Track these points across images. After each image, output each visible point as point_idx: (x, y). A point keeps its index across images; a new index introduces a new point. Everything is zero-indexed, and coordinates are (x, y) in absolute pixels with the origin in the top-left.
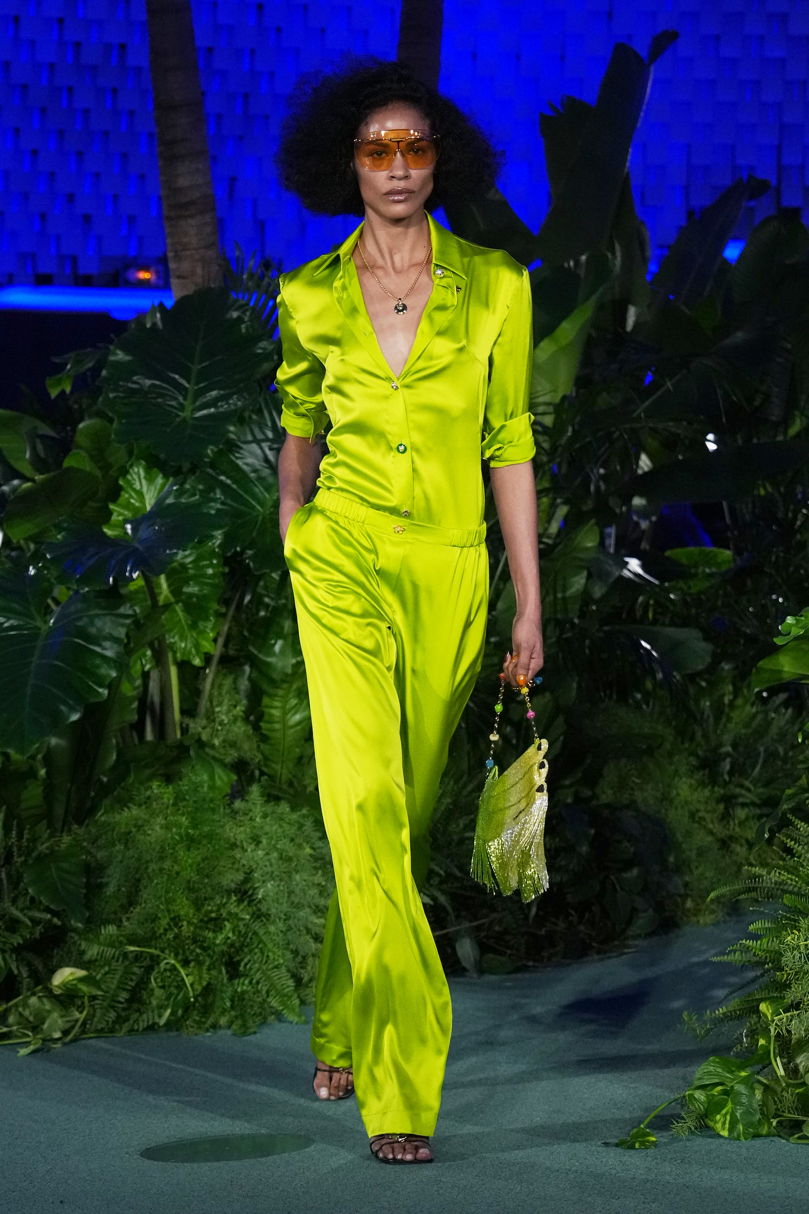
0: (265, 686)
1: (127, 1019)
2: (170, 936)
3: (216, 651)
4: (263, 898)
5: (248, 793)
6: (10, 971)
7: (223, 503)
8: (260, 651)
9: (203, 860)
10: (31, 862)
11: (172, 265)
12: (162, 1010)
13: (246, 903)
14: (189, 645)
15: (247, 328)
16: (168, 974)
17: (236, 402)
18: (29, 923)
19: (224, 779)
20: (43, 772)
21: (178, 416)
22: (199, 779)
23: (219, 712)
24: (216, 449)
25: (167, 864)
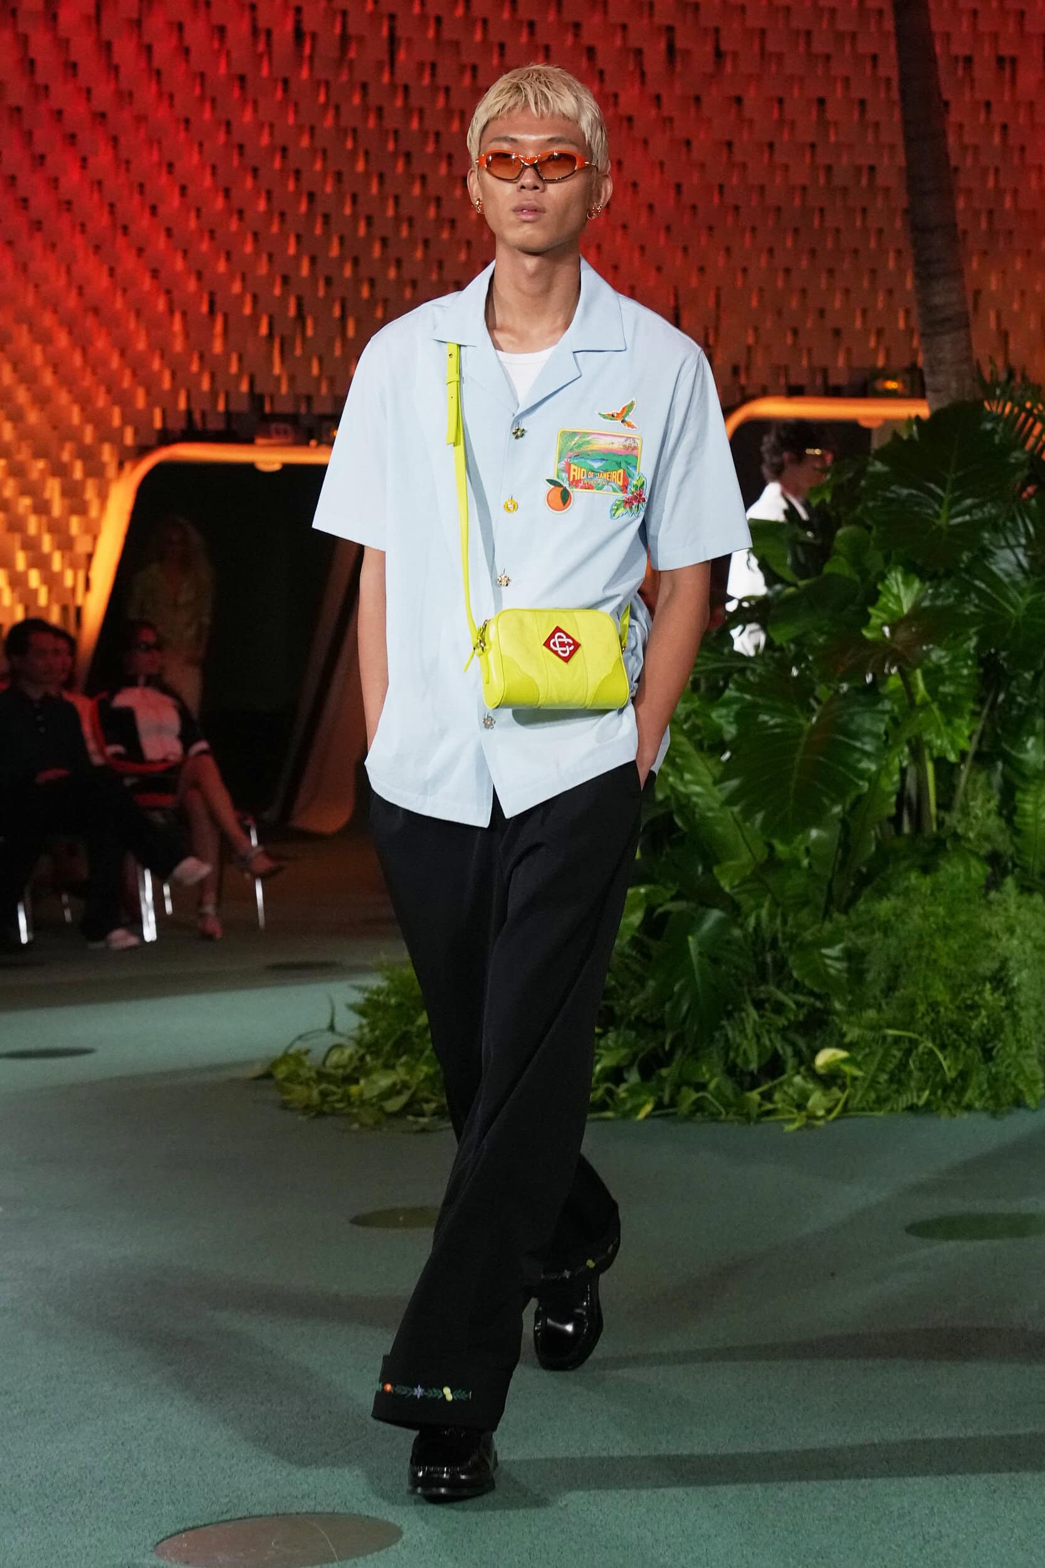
0: (1017, 782)
1: (887, 1099)
2: (927, 1020)
3: (971, 748)
4: (1019, 984)
5: (1002, 883)
6: (776, 1051)
7: (976, 606)
8: (1012, 747)
9: (960, 948)
10: (794, 947)
11: (928, 380)
12: (920, 1093)
13: (1001, 990)
14: (946, 742)
15: (1001, 439)
16: (926, 1057)
17: (990, 510)
18: (793, 1006)
19: (979, 871)
20: (805, 862)
21: (934, 523)
22: (955, 871)
23: (973, 807)
24: (970, 555)
25: (925, 952)
